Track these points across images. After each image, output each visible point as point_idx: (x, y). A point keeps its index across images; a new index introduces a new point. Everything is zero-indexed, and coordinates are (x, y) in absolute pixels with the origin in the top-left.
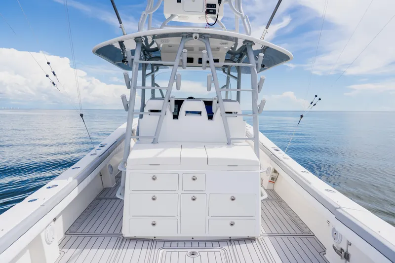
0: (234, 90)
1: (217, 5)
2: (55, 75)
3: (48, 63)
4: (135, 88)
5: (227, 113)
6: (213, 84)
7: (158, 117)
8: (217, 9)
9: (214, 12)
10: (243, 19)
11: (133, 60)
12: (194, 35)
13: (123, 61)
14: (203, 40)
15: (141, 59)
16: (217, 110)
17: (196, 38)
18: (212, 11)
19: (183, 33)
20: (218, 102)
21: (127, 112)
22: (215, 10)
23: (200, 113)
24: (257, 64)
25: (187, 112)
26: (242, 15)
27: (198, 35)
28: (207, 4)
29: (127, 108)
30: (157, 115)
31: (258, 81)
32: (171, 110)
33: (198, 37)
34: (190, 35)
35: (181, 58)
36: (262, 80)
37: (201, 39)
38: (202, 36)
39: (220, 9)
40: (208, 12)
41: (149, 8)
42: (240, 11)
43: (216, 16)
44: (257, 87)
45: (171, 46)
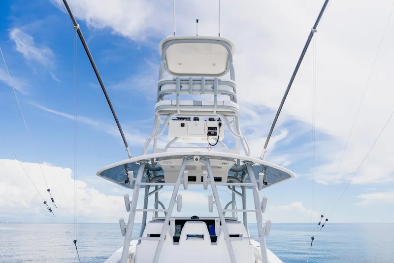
0: (240, 210)
1: (218, 128)
2: (53, 201)
3: (49, 190)
4: (134, 211)
5: (231, 236)
6: (215, 205)
7: (157, 242)
8: (217, 131)
9: (215, 134)
10: (242, 140)
11: (134, 182)
12: (195, 158)
13: (126, 182)
14: (203, 161)
15: (142, 181)
16: (220, 233)
17: (197, 160)
18: (213, 133)
19: (184, 156)
20: (221, 224)
21: (124, 237)
22: (216, 132)
23: (202, 236)
24: (258, 184)
25: (188, 236)
26: (240, 137)
27: (199, 158)
28: (209, 127)
29: (124, 232)
30: (156, 240)
31: (261, 201)
32: (171, 234)
33: (199, 159)
34: (190, 157)
35: (182, 179)
36: (265, 200)
37: (201, 160)
38: (204, 158)
39: (221, 132)
40: (209, 134)
41: (155, 132)
42: (239, 133)
43: (217, 137)
44: (261, 207)
45: (173, 167)
